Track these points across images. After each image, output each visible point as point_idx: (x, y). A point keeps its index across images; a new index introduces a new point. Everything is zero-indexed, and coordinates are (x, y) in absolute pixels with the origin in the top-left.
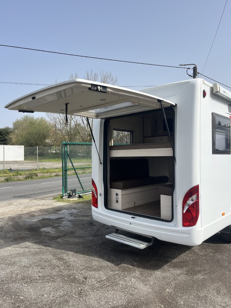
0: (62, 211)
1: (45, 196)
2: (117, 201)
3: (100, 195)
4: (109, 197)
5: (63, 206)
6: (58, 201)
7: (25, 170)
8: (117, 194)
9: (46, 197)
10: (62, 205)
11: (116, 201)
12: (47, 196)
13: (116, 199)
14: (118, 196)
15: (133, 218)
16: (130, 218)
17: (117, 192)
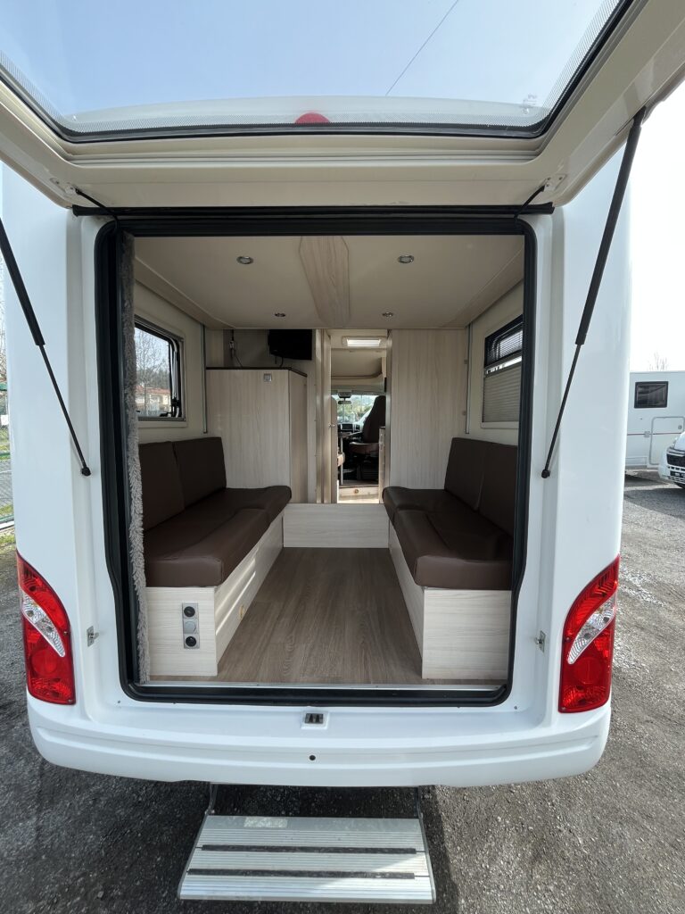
2: (191, 642)
3: (91, 636)
4: (144, 635)
8: (189, 612)
11: (181, 642)
13: (184, 632)
14: (197, 618)
15: (314, 720)
16: (301, 726)
17: (189, 602)
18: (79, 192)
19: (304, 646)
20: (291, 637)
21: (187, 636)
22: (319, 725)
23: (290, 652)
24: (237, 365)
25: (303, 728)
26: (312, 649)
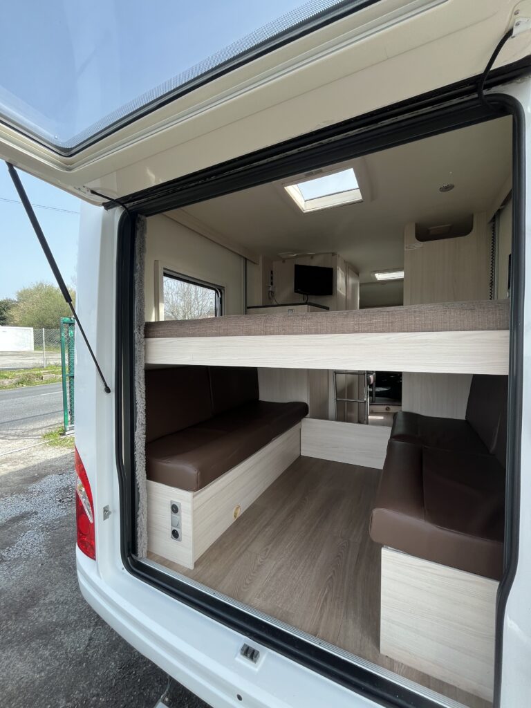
0: (45, 480)
1: (32, 427)
2: (175, 534)
3: (106, 512)
4: (142, 520)
5: (56, 459)
6: (52, 444)
7: (18, 370)
8: (175, 509)
9: (34, 430)
10: (54, 457)
11: (170, 533)
12: (37, 427)
13: (172, 525)
14: (180, 515)
15: (249, 655)
16: (236, 655)
17: (176, 501)
18: (93, 192)
19: (274, 562)
20: (267, 549)
21: (174, 528)
22: (252, 662)
23: (259, 566)
24: (275, 303)
25: (237, 659)
26: (279, 569)
